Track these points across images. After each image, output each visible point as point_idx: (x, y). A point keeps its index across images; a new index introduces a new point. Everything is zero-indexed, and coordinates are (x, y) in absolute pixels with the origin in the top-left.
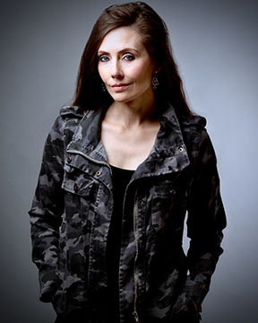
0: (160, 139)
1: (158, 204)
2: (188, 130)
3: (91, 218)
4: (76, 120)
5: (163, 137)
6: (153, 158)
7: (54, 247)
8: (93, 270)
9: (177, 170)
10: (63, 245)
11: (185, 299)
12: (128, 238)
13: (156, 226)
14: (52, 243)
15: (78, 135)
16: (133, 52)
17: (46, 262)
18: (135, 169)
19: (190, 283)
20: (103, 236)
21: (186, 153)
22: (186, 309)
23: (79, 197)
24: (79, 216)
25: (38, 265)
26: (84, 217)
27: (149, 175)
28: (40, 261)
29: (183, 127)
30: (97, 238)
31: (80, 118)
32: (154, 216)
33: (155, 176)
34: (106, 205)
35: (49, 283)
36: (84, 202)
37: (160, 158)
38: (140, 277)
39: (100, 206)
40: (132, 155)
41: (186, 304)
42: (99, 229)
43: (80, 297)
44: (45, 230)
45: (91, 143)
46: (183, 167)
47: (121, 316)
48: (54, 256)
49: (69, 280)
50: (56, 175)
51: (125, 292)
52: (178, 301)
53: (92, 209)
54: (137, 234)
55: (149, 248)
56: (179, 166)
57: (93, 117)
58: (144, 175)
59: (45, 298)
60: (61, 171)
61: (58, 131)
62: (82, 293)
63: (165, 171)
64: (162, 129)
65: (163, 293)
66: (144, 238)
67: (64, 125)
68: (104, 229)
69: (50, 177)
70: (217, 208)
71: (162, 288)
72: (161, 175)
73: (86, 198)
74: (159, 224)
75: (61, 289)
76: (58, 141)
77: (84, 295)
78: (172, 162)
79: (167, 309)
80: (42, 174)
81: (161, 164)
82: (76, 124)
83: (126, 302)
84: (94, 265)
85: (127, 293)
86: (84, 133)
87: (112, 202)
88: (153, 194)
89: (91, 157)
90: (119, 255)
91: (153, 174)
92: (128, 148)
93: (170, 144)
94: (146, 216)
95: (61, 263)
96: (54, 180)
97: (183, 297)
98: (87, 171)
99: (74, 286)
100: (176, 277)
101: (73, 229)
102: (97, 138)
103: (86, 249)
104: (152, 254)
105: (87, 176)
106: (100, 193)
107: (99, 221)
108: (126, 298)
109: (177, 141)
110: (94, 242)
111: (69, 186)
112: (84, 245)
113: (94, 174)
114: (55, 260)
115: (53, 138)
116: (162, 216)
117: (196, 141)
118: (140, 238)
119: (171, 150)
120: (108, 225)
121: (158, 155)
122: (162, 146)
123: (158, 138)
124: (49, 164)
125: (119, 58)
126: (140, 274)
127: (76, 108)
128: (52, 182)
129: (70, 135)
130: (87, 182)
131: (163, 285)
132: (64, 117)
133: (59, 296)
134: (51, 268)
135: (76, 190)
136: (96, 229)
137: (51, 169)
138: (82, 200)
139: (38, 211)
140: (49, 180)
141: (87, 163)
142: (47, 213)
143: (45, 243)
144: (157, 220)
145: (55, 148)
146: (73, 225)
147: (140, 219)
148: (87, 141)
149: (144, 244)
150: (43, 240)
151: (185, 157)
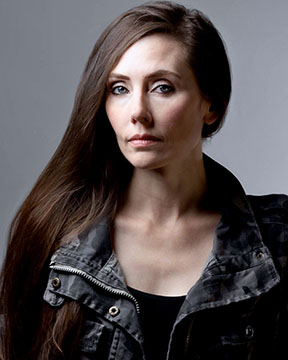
2: (267, 221)
6: (214, 273)
9: (259, 293)
16: (172, 78)
21: (271, 261)
27: (212, 305)
37: (226, 273)
40: (170, 272)
46: (269, 285)
56: (261, 285)
58: (204, 306)
63: (239, 296)
73: (91, 356)
78: (248, 278)
81: (230, 285)
89: (99, 280)
91: (218, 303)
92: (162, 259)
93: (240, 247)
98: (92, 306)
109: (252, 241)
119: (244, 257)
121: (223, 269)
122: (228, 252)
123: (220, 237)
125: (146, 89)
148: (90, 250)
151: (271, 268)
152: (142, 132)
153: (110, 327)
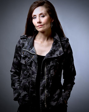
0: (54, 45)
1: (53, 67)
2: (63, 42)
3: (31, 72)
4: (25, 40)
5: (55, 45)
6: (51, 52)
7: (18, 82)
8: (31, 90)
9: (59, 56)
10: (21, 82)
11: (62, 99)
12: (43, 79)
13: (52, 74)
14: (18, 81)
15: (26, 45)
17: (15, 87)
18: (45, 56)
19: (64, 94)
20: (34, 78)
21: (62, 50)
22: (62, 103)
23: (26, 65)
24: (27, 72)
25: (13, 88)
26: (28, 72)
27: (50, 57)
28: (14, 87)
29: (61, 41)
30: (32, 79)
31: (27, 39)
32: (51, 71)
33: (52, 58)
34: (35, 68)
35: (17, 94)
36: (28, 67)
38: (47, 92)
39: (34, 68)
41: (62, 101)
42: (33, 76)
43: (27, 99)
44: (15, 76)
45: (30, 47)
46: (61, 54)
47: (41, 105)
48: (18, 85)
49: (23, 93)
50: (19, 58)
51: (42, 97)
52: (60, 100)
53: (31, 69)
54: (46, 77)
55: (50, 82)
56: (60, 54)
57: (31, 38)
58: (48, 57)
59: (16, 99)
60: (21, 57)
61: (20, 44)
62: (27, 98)
63: (55, 56)
64: (54, 42)
65: (54, 97)
66: (48, 79)
67: (21, 41)
68: (35, 76)
69: (17, 59)
70: (73, 69)
71: (54, 96)
72: (54, 57)
73: (29, 66)
74: (53, 74)
75: (21, 96)
76: (20, 47)
77: (28, 98)
78: (57, 53)
79: (56, 102)
80: (14, 58)
81: (54, 54)
82: (25, 41)
83: (42, 100)
84: (32, 88)
85: (43, 97)
86: (28, 44)
87: (37, 67)
88: (51, 64)
89: (30, 52)
90: (40, 84)
91: (51, 57)
93: (57, 47)
94: (49, 71)
95: (21, 88)
96: (18, 60)
97: (61, 99)
98: (29, 56)
99: (25, 95)
100: (59, 92)
101: (25, 76)
102: (32, 45)
103: (29, 83)
104: (51, 84)
105: (29, 58)
106: (33, 64)
107: (33, 73)
108: (42, 98)
109: (59, 46)
110: (31, 80)
111: (23, 62)
112: (28, 81)
113: (31, 57)
114: (19, 87)
115: (18, 46)
116: (54, 71)
117: (65, 46)
118: (47, 79)
119: (57, 49)
120: (36, 74)
121: (53, 51)
122: (54, 48)
123: (53, 45)
124: (17, 54)
126: (47, 91)
127: (26, 36)
128: (18, 61)
129: (23, 45)
130: (29, 60)
131: (55, 94)
132: (21, 39)
133: (20, 99)
134: (17, 89)
135: (26, 63)
136: (32, 76)
137: (17, 56)
138: (27, 66)
139: (13, 70)
140: (17, 60)
141: (29, 54)
142: (16, 71)
143: (15, 81)
144: (52, 72)
145: (18, 49)
146: (25, 75)
147: (47, 72)
149: (48, 80)
150: (15, 80)
151: (62, 51)
152: (40, 25)
153: (32, 60)
